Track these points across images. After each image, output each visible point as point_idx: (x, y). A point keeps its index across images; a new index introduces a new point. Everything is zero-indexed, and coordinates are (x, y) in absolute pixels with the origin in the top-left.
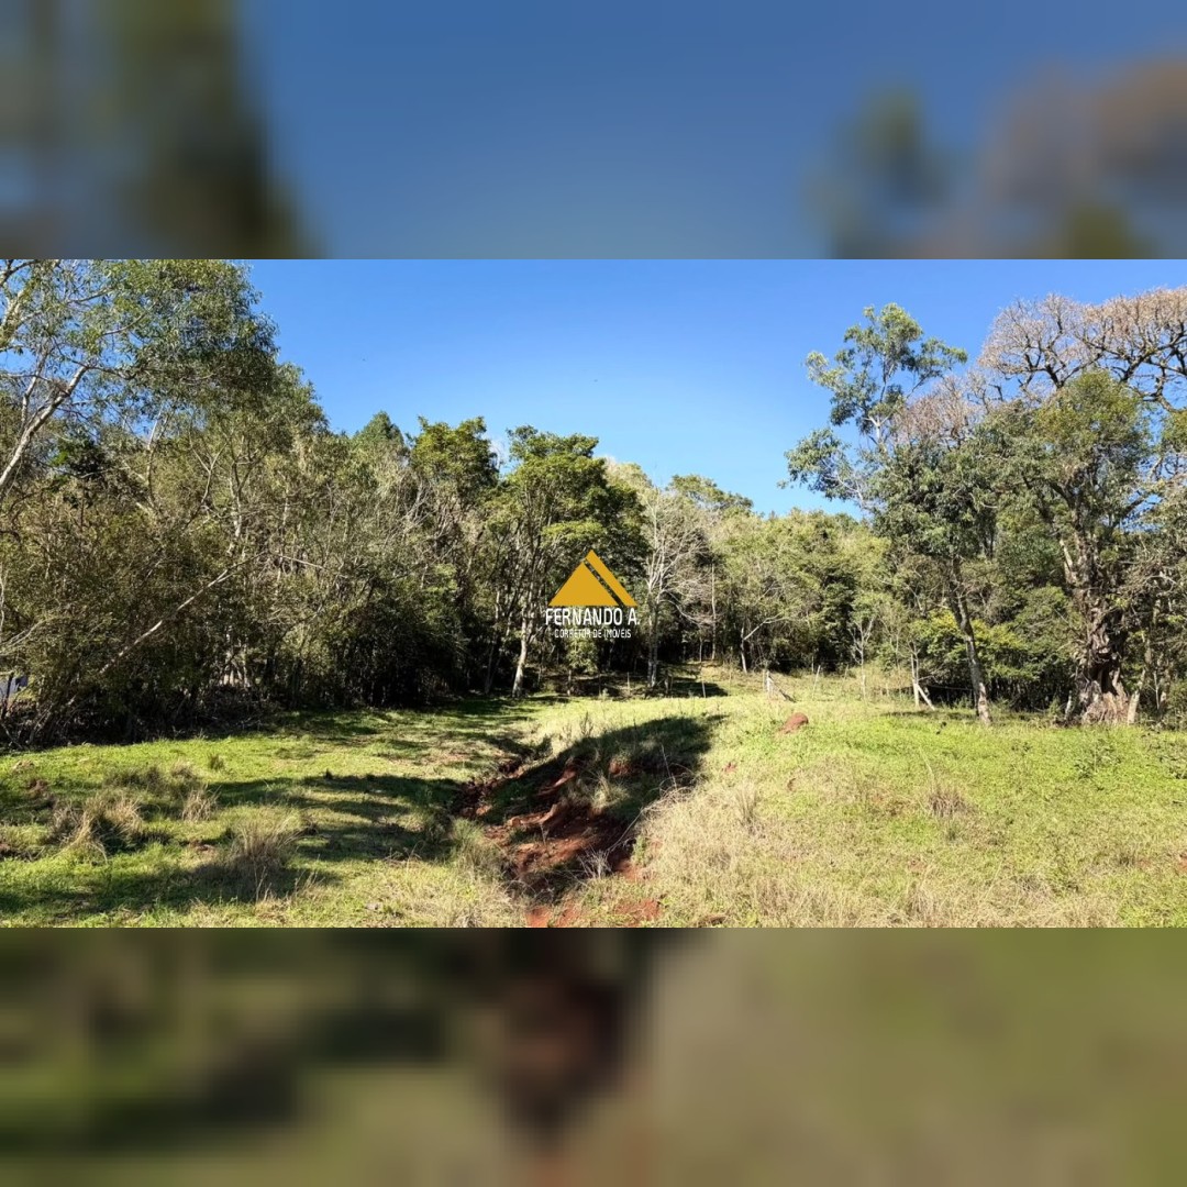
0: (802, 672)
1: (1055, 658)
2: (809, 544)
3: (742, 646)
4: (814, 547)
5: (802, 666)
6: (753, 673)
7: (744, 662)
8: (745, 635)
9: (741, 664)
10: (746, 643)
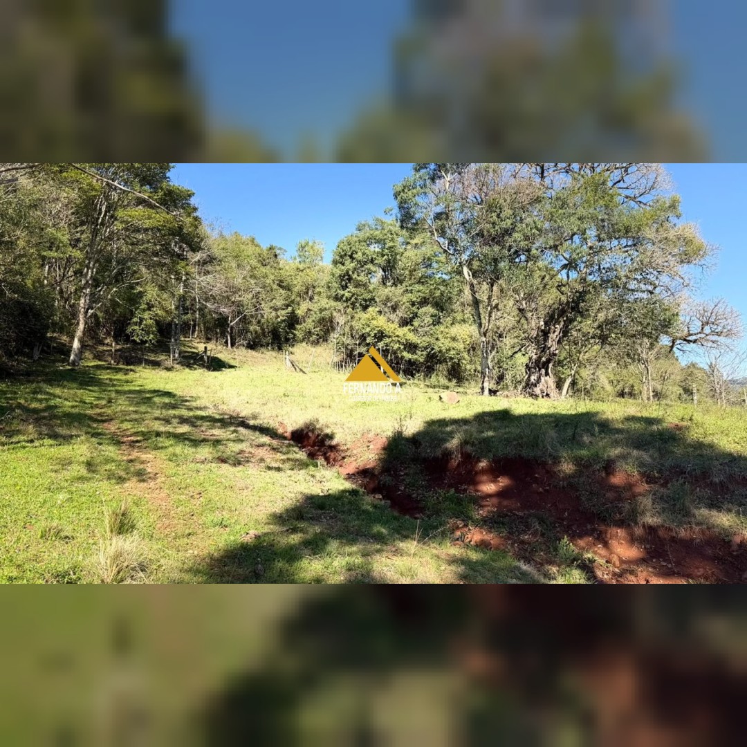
0: (263, 349)
1: (433, 349)
2: (264, 260)
3: (229, 330)
4: (269, 263)
5: (262, 346)
6: (235, 349)
7: (229, 342)
8: (231, 322)
9: (226, 342)
10: (232, 328)
